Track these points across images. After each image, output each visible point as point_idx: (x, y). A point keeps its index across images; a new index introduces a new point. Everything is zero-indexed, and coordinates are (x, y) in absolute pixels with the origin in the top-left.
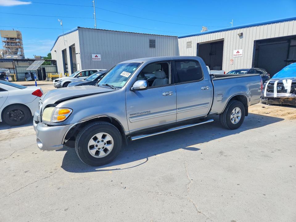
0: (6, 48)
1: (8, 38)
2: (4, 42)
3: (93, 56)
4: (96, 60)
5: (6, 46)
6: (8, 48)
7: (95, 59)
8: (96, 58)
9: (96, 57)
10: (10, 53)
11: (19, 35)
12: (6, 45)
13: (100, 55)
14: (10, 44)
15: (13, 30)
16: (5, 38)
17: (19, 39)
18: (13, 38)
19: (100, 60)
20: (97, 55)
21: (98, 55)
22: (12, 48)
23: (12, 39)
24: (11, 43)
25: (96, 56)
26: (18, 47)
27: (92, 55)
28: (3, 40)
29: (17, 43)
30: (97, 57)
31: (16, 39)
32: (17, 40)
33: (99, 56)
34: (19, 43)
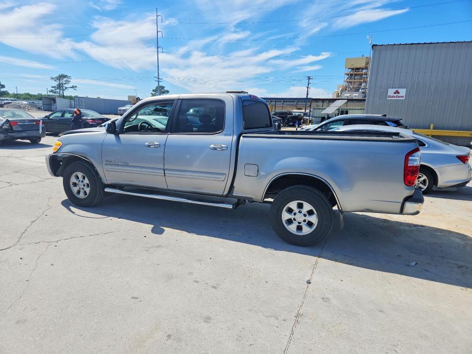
0: (347, 83)
1: (352, 69)
2: (346, 74)
3: (391, 92)
4: (394, 99)
5: (348, 80)
6: (350, 82)
9: (395, 93)
10: (351, 90)
11: (368, 63)
12: (348, 78)
14: (353, 77)
15: (363, 57)
16: (349, 69)
17: (366, 68)
19: (404, 98)
20: (398, 89)
22: (354, 82)
23: (358, 69)
24: (356, 75)
26: (362, 80)
28: (346, 72)
29: (363, 75)
30: (399, 93)
31: (363, 69)
32: (364, 71)
33: (403, 92)
34: (365, 74)
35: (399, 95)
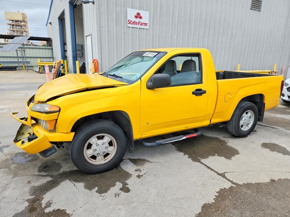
0: (10, 31)
1: (13, 21)
2: (8, 24)
3: (131, 14)
5: (11, 29)
6: (13, 31)
7: (135, 23)
8: (138, 20)
9: (136, 17)
11: (25, 18)
12: (10, 27)
13: (148, 13)
14: (15, 27)
15: (19, 12)
16: (10, 20)
17: (24, 21)
18: (18, 21)
20: (140, 12)
21: (142, 13)
22: (17, 31)
24: (16, 25)
25: (138, 14)
26: (23, 30)
27: (128, 9)
29: (22, 26)
30: (141, 18)
31: (21, 22)
34: (24, 26)
35: (142, 21)
